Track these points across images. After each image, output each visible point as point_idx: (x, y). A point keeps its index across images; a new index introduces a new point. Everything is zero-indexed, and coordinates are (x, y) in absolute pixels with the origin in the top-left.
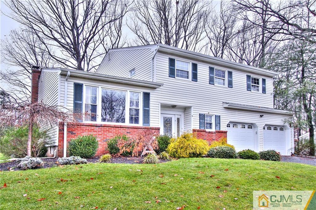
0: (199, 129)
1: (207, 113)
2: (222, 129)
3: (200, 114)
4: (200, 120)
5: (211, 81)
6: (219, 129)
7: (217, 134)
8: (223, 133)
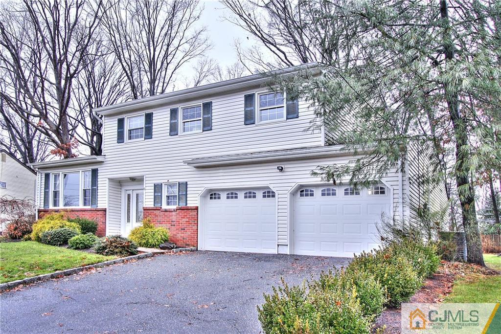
0: (153, 206)
1: (166, 181)
2: (191, 204)
3: (155, 184)
4: (155, 193)
5: (173, 130)
6: (185, 204)
7: (179, 212)
8: (190, 210)
